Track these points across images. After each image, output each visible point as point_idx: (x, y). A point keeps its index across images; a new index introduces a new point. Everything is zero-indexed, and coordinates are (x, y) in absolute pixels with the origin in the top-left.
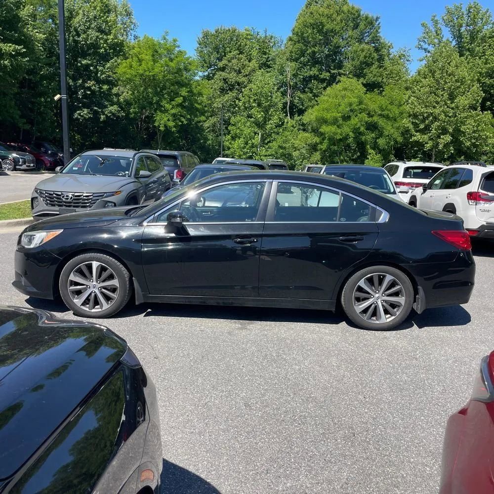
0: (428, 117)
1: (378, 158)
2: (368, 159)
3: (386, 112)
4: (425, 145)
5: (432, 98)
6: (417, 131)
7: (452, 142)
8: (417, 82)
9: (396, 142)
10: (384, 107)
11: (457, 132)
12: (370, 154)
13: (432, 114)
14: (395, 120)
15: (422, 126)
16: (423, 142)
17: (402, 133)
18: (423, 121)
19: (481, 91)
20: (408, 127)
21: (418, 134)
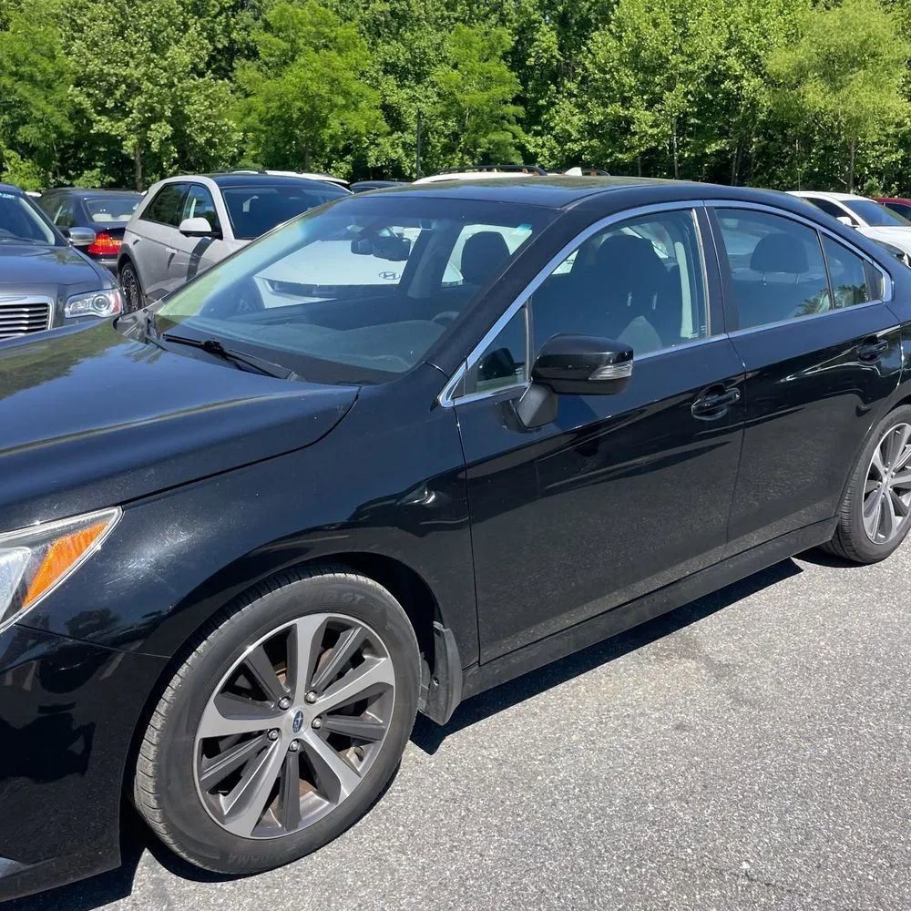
0: (116, 86)
1: (28, 167)
2: (7, 170)
3: (25, 69)
4: (124, 143)
5: (118, 46)
6: (99, 113)
7: (174, 136)
8: (81, 8)
9: (61, 135)
10: (21, 57)
11: (179, 119)
12: (9, 159)
13: (125, 78)
14: (49, 87)
15: (110, 104)
16: (118, 135)
17: (70, 114)
18: (109, 92)
19: (206, 39)
20: (80, 104)
21: (104, 119)
